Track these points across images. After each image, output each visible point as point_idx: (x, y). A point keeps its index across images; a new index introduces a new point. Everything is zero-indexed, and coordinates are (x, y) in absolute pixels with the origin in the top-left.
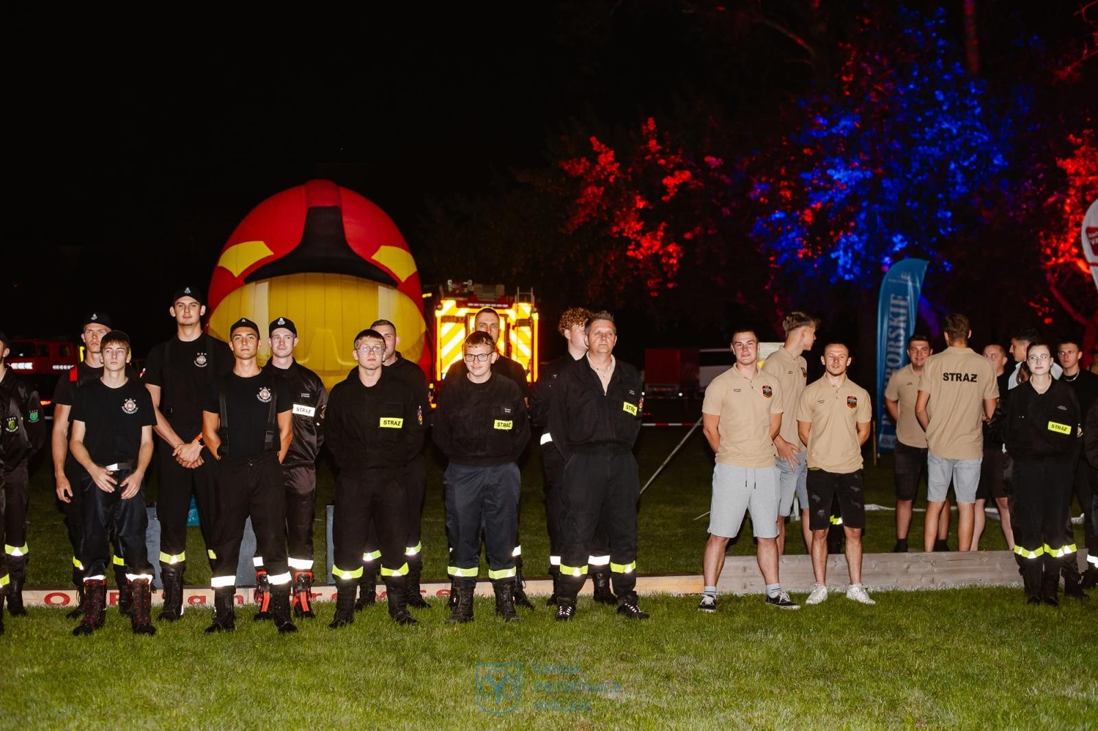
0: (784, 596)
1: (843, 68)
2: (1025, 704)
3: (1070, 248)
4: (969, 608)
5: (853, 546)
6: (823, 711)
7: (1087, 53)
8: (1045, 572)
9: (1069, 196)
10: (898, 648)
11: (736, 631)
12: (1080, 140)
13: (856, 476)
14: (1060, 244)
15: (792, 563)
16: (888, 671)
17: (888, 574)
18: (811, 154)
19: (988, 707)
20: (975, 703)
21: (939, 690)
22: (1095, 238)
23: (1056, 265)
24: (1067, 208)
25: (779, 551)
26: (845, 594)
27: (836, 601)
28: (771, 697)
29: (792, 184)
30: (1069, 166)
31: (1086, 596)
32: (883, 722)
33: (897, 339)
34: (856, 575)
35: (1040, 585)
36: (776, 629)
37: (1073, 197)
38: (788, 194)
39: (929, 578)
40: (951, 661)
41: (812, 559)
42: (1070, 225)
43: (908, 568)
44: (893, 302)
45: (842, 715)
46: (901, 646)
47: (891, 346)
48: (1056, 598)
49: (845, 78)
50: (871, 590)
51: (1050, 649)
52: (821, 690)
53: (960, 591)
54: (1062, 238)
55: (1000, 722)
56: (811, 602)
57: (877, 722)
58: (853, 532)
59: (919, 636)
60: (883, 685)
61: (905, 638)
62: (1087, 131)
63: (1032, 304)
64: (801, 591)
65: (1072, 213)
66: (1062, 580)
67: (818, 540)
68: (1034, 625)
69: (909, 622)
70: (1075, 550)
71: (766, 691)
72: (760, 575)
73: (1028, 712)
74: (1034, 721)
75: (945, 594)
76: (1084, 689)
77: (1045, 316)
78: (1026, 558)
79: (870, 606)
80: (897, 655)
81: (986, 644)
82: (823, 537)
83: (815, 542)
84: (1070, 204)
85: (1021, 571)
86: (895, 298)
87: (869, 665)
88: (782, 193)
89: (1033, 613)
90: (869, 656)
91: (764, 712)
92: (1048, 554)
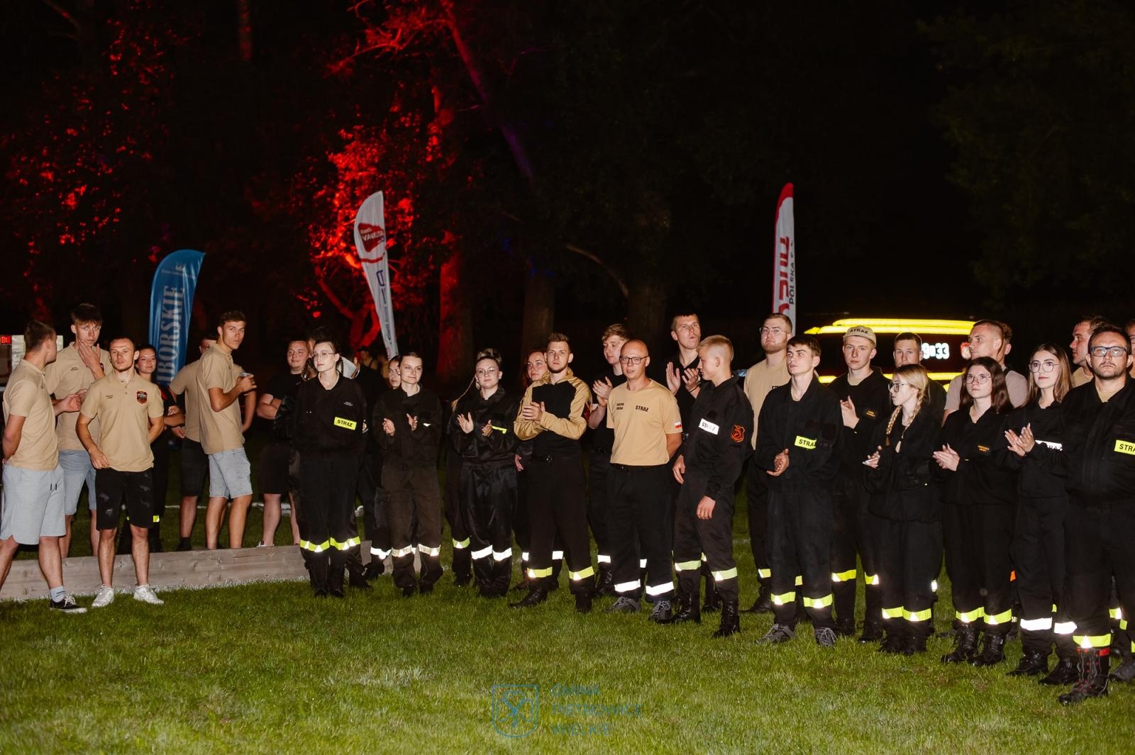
0: (69, 599)
1: (111, 47)
2: (324, 694)
3: (339, 242)
4: (258, 603)
5: (140, 547)
6: (125, 714)
7: (359, 50)
8: (331, 565)
9: (338, 190)
10: (192, 647)
11: (22, 638)
12: (350, 136)
13: (146, 475)
14: (329, 238)
15: (77, 565)
16: (185, 671)
17: (175, 574)
18: (75, 134)
19: (288, 699)
20: (276, 697)
21: (238, 686)
22: (367, 234)
23: (325, 258)
24: (336, 202)
25: (62, 553)
26: (133, 595)
27: (124, 603)
28: (69, 704)
29: (54, 165)
30: (340, 160)
31: (369, 587)
32: (187, 721)
33: (170, 332)
34: (143, 575)
35: (326, 579)
36: (65, 635)
37: (342, 192)
38: (50, 176)
39: (217, 576)
40: (246, 657)
41: (99, 560)
42: (339, 219)
43: (195, 566)
44: (166, 293)
45: (145, 717)
46: (195, 645)
47: (163, 339)
48: (342, 589)
49: (112, 57)
50: (158, 590)
51: (341, 640)
52: (120, 693)
53: (248, 586)
54: (331, 231)
55: (302, 713)
56: (98, 605)
57: (181, 722)
58: (140, 531)
59: (212, 634)
60: (182, 684)
61: (198, 637)
62: (358, 127)
63: (301, 298)
64: (85, 594)
65: (341, 207)
66: (347, 573)
67: (106, 541)
68: (323, 617)
69: (199, 621)
70: (359, 543)
71: (63, 698)
72: (43, 579)
73: (327, 702)
74: (334, 709)
75: (232, 591)
76: (377, 676)
77: (314, 309)
78: (313, 552)
79: (158, 606)
80: (193, 654)
81: (279, 638)
82: (111, 537)
83: (102, 543)
84: (338, 198)
85: (307, 565)
86: (169, 290)
87: (166, 666)
88: (44, 174)
89: (321, 606)
90: (164, 657)
91: (64, 720)
92: (334, 547)
